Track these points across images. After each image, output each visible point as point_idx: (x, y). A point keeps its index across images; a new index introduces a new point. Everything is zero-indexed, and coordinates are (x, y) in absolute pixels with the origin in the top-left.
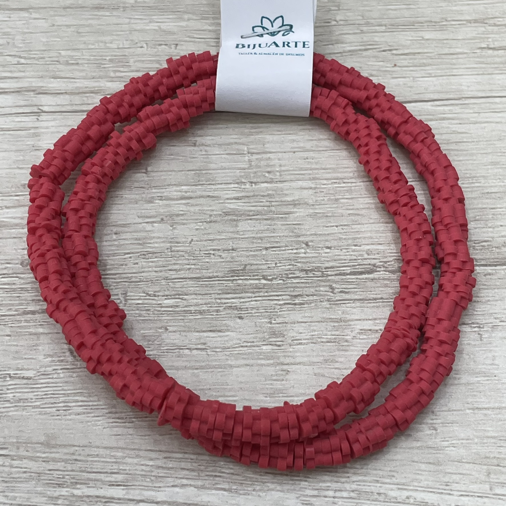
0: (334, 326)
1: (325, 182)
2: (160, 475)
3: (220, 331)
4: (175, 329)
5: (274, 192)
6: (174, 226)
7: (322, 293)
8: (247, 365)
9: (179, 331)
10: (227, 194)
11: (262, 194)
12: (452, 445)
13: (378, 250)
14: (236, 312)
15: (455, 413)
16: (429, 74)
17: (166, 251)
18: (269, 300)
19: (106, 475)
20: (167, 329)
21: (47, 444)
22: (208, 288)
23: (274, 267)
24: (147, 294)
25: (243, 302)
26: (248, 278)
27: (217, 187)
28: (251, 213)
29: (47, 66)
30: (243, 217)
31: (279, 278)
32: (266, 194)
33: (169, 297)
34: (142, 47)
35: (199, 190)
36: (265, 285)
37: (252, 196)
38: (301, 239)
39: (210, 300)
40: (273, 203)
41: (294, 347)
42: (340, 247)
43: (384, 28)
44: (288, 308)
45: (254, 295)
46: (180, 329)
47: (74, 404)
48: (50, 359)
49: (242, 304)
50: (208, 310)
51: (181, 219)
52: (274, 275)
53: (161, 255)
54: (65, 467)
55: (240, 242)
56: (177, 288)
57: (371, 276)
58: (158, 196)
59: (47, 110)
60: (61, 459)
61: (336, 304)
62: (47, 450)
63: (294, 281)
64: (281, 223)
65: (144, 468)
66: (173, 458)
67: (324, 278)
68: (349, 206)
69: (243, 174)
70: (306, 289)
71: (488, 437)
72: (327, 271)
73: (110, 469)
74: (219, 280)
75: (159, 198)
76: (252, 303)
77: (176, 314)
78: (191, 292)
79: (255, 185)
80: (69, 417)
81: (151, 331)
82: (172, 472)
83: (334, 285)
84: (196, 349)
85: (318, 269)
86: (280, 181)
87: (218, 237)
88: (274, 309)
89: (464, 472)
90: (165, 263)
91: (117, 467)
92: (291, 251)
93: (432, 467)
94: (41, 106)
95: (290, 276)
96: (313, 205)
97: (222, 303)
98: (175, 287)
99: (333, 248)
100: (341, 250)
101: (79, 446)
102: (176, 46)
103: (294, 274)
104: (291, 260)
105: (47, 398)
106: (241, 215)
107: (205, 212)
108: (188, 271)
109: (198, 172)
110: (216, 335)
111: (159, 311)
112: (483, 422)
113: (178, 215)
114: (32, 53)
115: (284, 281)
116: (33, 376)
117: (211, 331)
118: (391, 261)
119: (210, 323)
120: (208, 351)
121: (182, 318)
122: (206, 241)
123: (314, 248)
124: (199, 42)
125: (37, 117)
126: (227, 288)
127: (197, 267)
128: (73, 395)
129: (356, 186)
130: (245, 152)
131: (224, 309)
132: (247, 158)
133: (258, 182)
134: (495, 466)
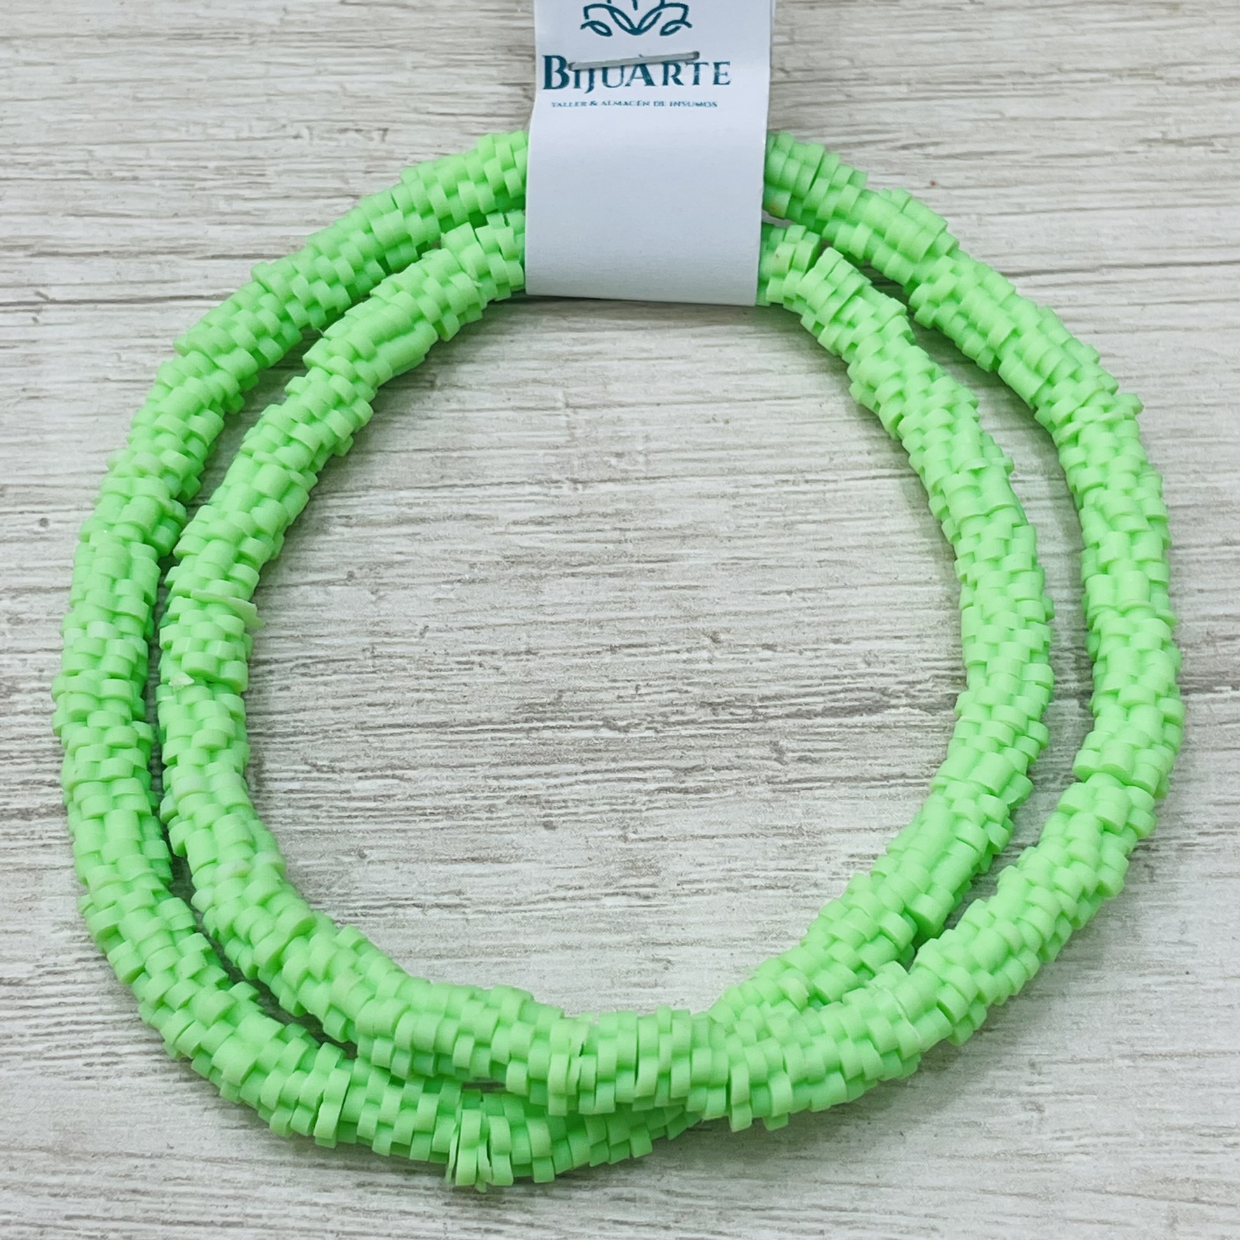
0: (784, 846)
1: (759, 479)
2: (347, 1229)
3: (496, 860)
4: (383, 855)
5: (631, 507)
6: (382, 593)
7: (752, 762)
8: (565, 947)
9: (396, 861)
10: (512, 510)
11: (601, 510)
12: (1081, 1149)
13: (893, 652)
14: (536, 811)
15: (1087, 1066)
16: (1020, 205)
17: (361, 657)
18: (620, 780)
19: (210, 1229)
20: (363, 856)
21: (62, 1152)
22: (468, 752)
23: (633, 697)
24: (315, 766)
25: (556, 786)
26: (568, 723)
27: (488, 493)
28: (575, 560)
29: (57, 185)
30: (553, 570)
31: (645, 725)
32: (610, 510)
33: (369, 774)
34: (296, 137)
35: (442, 502)
36: (609, 741)
37: (578, 516)
38: (699, 625)
39: (472, 782)
40: (629, 535)
41: (684, 899)
42: (798, 644)
43: (904, 89)
44: (668, 800)
45: (583, 769)
46: (396, 856)
47: (127, 1049)
48: (68, 933)
49: (551, 791)
50: (466, 806)
51: (398, 576)
52: (633, 716)
53: (349, 667)
54: (106, 1210)
55: (546, 632)
56: (389, 750)
57: (876, 719)
58: (339, 517)
59: (58, 298)
60: (96, 1189)
61: (789, 791)
62: (63, 1166)
63: (684, 733)
64: (651, 584)
65: (306, 1210)
66: (380, 1185)
67: (759, 725)
68: (822, 540)
69: (553, 460)
70: (712, 752)
71: (1171, 1128)
72: (767, 707)
73: (222, 1215)
74: (493, 730)
75: (344, 521)
76: (577, 787)
77: (385, 816)
78: (423, 761)
79: (584, 488)
80: (118, 1083)
81: (323, 861)
82: (378, 1221)
83: (783, 743)
84: (438, 906)
85: (742, 701)
86: (646, 478)
87: (492, 621)
88: (634, 803)
89: (1112, 1218)
90: (359, 686)
91: (238, 1210)
92: (674, 656)
93: (1030, 1206)
94: (44, 285)
95: (673, 719)
96: (729, 539)
97: (501, 789)
98: (382, 749)
99: (779, 649)
100: (801, 653)
101: (143, 1156)
102: (384, 135)
103: (683, 713)
104: (674, 678)
105: (61, 1033)
106: (550, 564)
107: (458, 557)
108: (415, 708)
109: (439, 454)
110: (487, 871)
111: (344, 809)
112: (1159, 1089)
113: (390, 565)
114: (20, 150)
115: (657, 731)
116: (26, 976)
117: (473, 860)
118: (927, 681)
119: (472, 841)
120: (467, 910)
121: (403, 826)
122: (460, 629)
123: (734, 648)
124: (443, 124)
125: (33, 315)
126: (513, 750)
127: (440, 696)
128: (126, 1025)
129: (836, 491)
130: (560, 404)
131: (508, 803)
132: (564, 418)
133: (592, 481)
134: (1188, 1201)
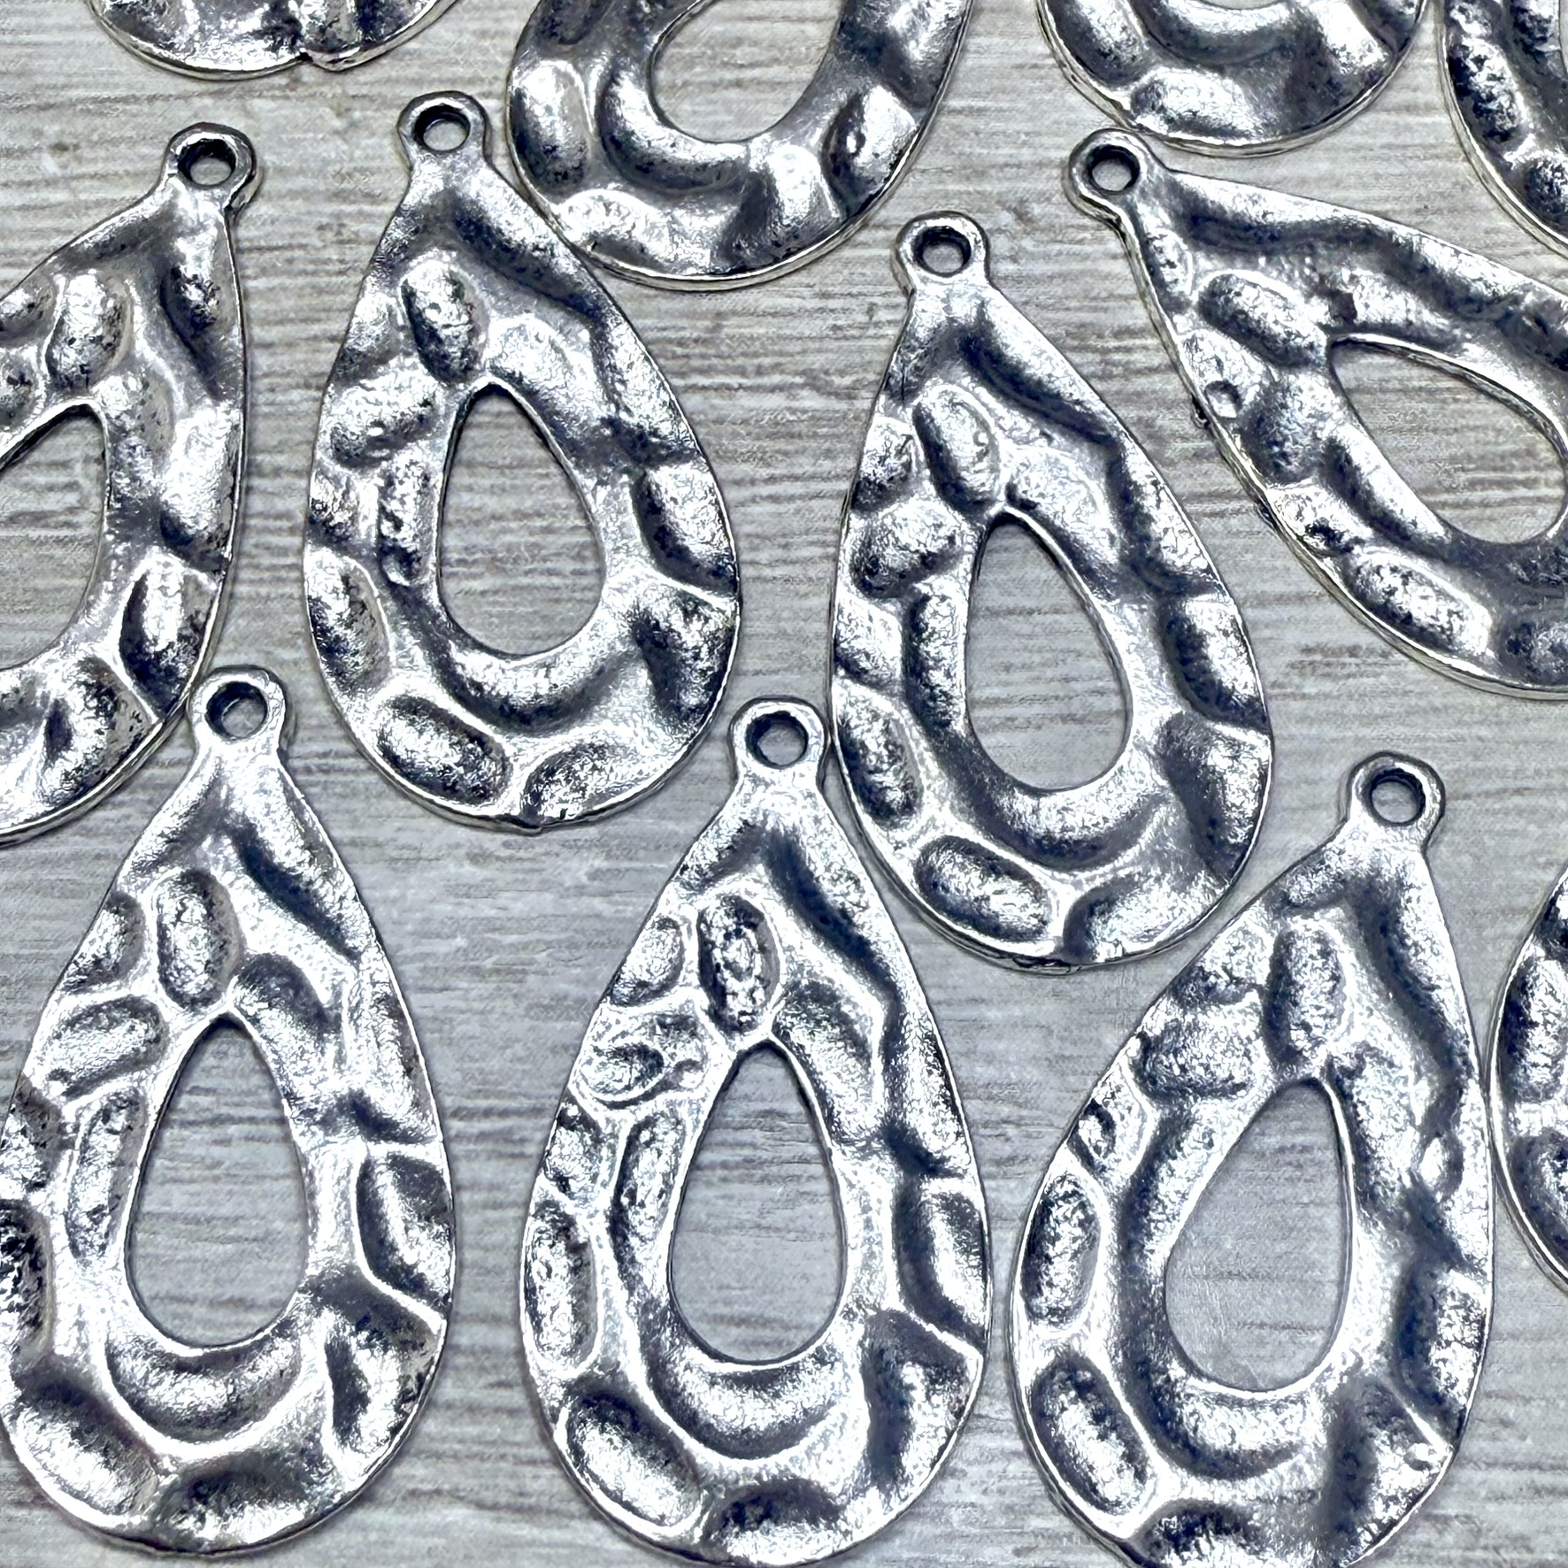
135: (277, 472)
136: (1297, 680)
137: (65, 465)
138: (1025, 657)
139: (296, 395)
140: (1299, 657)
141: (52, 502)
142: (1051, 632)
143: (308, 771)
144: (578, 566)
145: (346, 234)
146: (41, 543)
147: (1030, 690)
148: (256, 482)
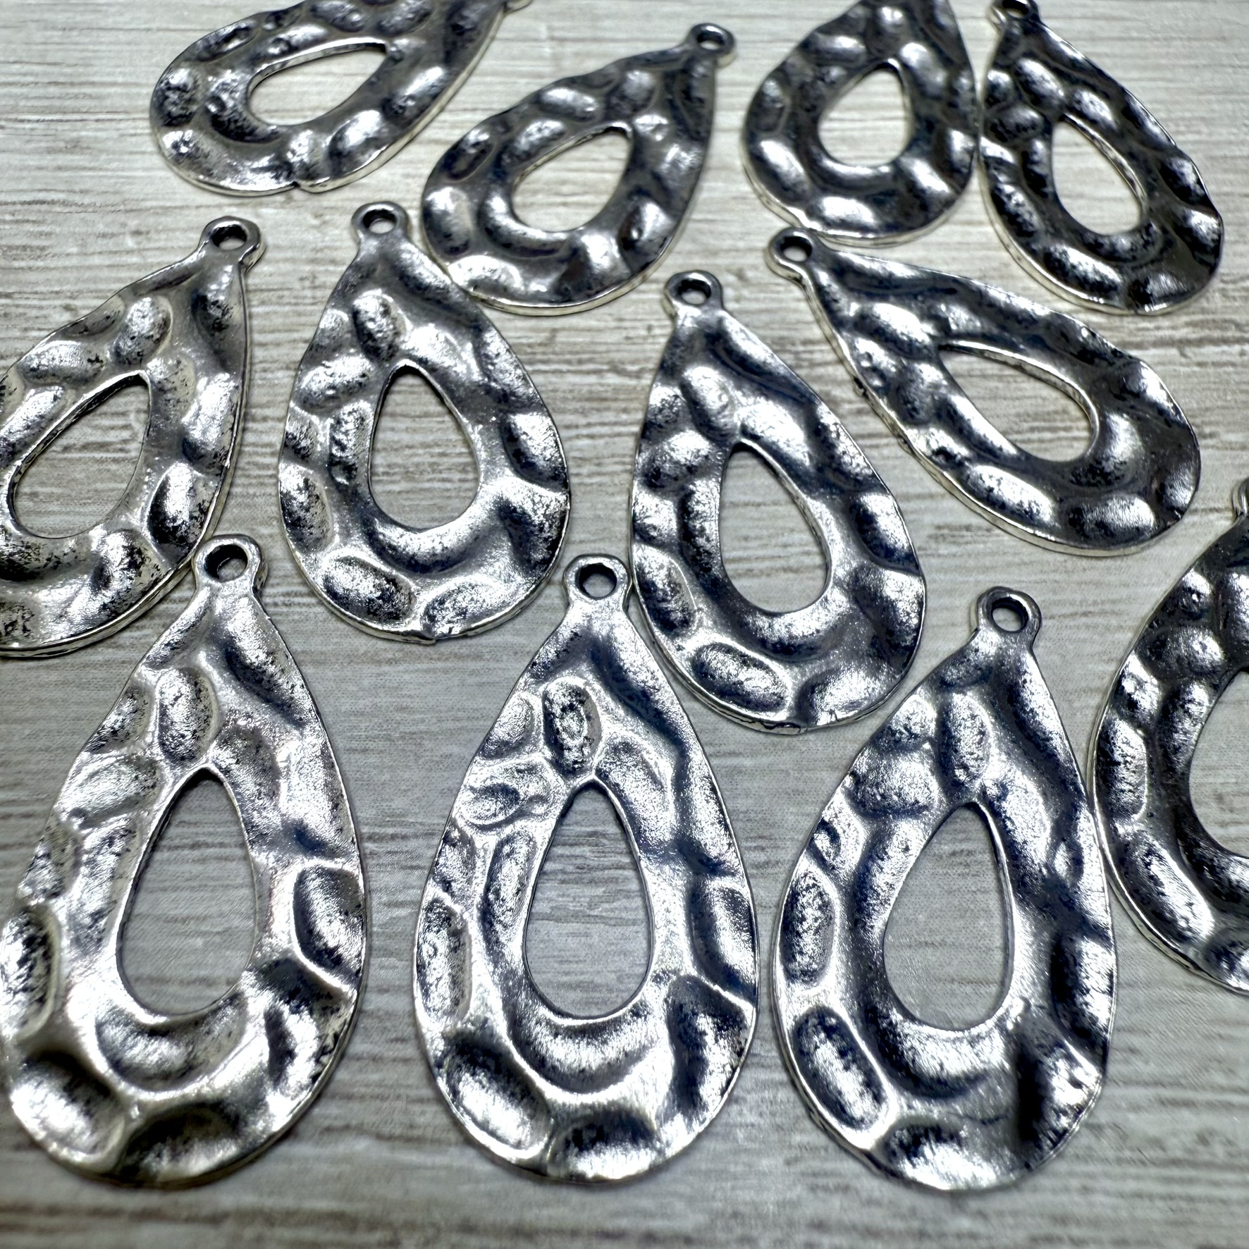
135: (265, 419)
136: (933, 545)
137: (124, 414)
138: (757, 532)
139: (280, 374)
140: (933, 531)
141: (112, 437)
142: (774, 517)
143: (276, 605)
144: (463, 476)
145: (317, 283)
146: (101, 461)
147: (761, 553)
148: (250, 425)
